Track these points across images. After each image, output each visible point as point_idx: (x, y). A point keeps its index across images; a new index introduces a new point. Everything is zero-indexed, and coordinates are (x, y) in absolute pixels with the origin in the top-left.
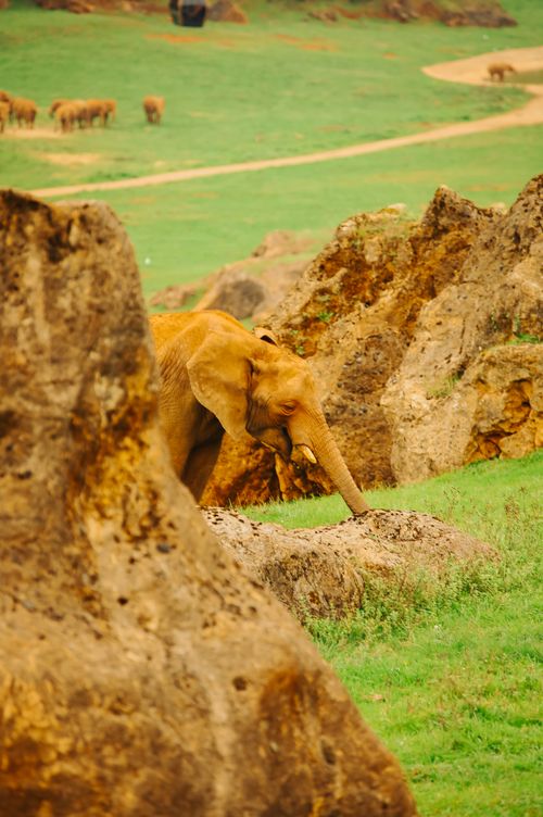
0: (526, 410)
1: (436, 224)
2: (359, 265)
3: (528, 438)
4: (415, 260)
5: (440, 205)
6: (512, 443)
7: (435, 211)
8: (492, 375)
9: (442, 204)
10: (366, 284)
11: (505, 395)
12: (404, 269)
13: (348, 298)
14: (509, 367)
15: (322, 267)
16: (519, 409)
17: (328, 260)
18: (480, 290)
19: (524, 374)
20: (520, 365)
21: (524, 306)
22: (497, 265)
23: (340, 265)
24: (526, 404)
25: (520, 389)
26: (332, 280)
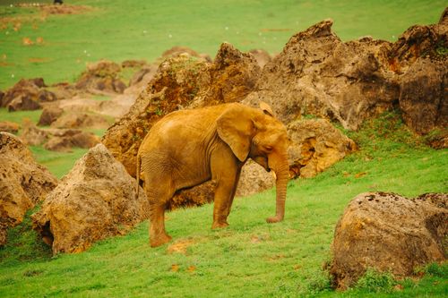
0: (311, 153)
1: (222, 62)
2: (173, 85)
3: (313, 167)
4: (212, 81)
5: (225, 52)
6: (305, 170)
7: (221, 55)
8: (294, 135)
9: (226, 51)
10: (178, 95)
11: (301, 146)
12: (206, 85)
13: (169, 103)
14: (304, 131)
15: (153, 87)
16: (307, 153)
17: (157, 82)
18: (272, 93)
19: (312, 135)
20: (310, 130)
21: (307, 100)
22: (280, 80)
23: (163, 85)
24: (313, 150)
25: (309, 142)
26: (160, 93)
